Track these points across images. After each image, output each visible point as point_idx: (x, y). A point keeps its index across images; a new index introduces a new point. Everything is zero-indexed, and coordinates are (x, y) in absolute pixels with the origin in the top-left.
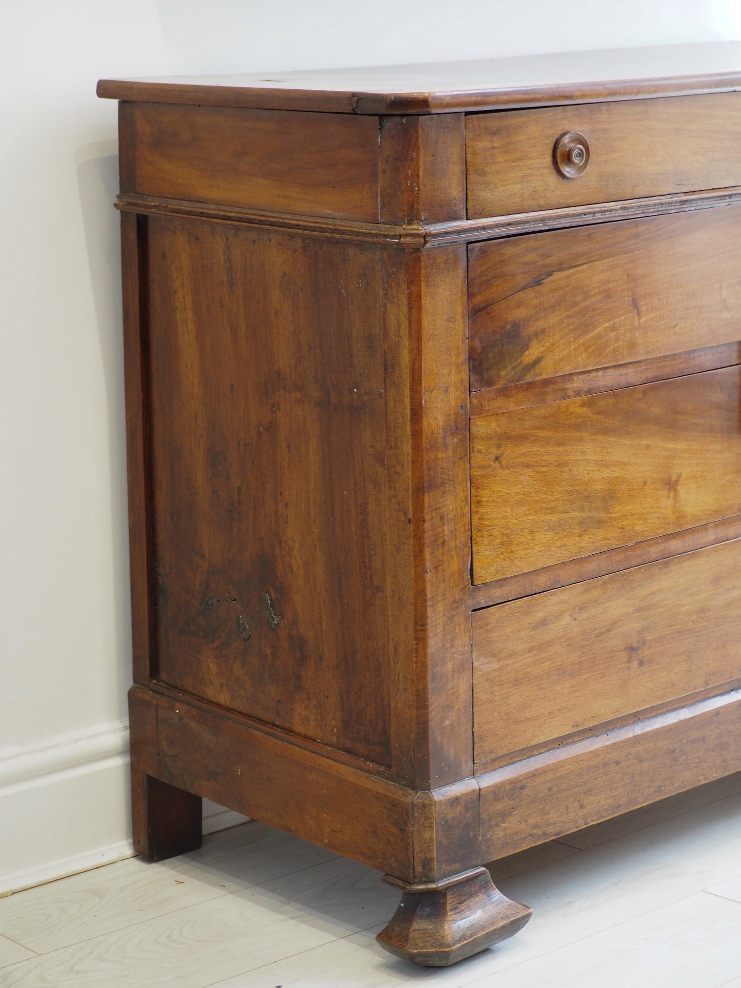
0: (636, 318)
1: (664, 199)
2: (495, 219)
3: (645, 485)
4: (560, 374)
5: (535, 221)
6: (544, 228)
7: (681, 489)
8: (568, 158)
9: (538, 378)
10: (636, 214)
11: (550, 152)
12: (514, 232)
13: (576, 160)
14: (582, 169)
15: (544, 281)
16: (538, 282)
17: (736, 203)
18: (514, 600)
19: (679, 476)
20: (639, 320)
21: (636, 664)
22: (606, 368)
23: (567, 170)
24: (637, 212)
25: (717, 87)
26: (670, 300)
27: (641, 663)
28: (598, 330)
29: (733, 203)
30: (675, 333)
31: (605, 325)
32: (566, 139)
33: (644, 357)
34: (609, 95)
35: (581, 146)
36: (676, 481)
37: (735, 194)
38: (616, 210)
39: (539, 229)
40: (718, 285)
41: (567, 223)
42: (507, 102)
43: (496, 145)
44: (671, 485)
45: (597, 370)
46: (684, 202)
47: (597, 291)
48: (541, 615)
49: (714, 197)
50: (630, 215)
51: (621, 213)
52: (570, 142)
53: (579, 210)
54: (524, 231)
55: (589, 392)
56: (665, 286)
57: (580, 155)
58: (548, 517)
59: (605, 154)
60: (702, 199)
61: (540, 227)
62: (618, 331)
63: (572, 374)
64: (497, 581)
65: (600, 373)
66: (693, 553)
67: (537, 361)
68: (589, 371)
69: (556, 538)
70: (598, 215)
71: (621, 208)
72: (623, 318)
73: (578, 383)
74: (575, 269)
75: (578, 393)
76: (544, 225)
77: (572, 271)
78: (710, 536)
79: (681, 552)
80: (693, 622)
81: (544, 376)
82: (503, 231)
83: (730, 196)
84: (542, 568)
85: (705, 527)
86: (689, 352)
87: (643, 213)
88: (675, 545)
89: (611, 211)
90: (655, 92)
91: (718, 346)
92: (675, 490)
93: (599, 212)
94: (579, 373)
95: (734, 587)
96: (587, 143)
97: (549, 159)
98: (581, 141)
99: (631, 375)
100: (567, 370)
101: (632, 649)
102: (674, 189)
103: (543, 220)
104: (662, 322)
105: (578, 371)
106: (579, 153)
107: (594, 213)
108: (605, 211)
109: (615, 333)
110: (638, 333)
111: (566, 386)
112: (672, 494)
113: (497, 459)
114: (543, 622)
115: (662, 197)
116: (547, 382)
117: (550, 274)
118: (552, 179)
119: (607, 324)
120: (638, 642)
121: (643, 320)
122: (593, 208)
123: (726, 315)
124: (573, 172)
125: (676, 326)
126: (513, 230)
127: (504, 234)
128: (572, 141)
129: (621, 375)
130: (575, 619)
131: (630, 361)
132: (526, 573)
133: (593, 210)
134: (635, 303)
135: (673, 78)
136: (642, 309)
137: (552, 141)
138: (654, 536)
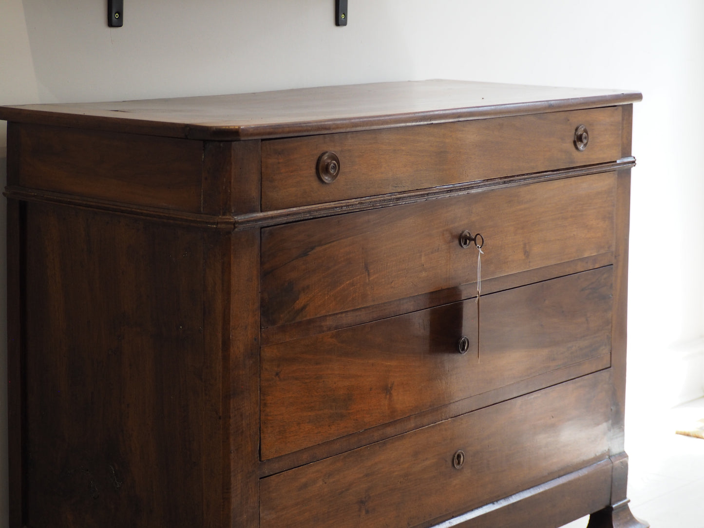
0: (367, 277)
1: (386, 197)
2: (279, 212)
3: (371, 390)
4: (318, 316)
5: (305, 212)
6: (309, 218)
7: (394, 393)
8: (326, 170)
9: (305, 319)
10: (368, 207)
11: (314, 166)
12: (291, 221)
13: (332, 172)
14: (334, 177)
15: (310, 253)
16: (305, 254)
17: (431, 199)
18: (287, 470)
19: (393, 384)
20: (369, 279)
21: (364, 512)
22: (347, 312)
23: (326, 178)
24: (369, 206)
25: (421, 121)
26: (389, 264)
27: (367, 512)
28: (343, 286)
29: (429, 199)
30: (392, 287)
31: (347, 283)
32: (325, 157)
33: (372, 304)
34: (353, 127)
35: (335, 162)
36: (391, 388)
37: (432, 193)
38: (356, 204)
39: (307, 218)
40: (418, 254)
41: (325, 214)
42: (289, 132)
43: (281, 161)
44: (387, 390)
45: (342, 313)
46: (398, 199)
47: (343, 259)
48: (304, 480)
49: (417, 195)
50: (365, 208)
51: (359, 206)
52: (327, 159)
53: (332, 204)
54: (297, 219)
55: (336, 328)
56: (385, 255)
57: (334, 167)
58: (310, 414)
59: (349, 167)
60: (410, 196)
61: (308, 216)
62: (355, 287)
63: (326, 316)
64: (276, 458)
65: (344, 315)
66: (401, 436)
67: (304, 307)
68: (337, 314)
69: (314, 428)
70: (344, 208)
71: (359, 203)
72: (358, 277)
73: (329, 322)
74: (330, 245)
75: (329, 329)
76: (310, 215)
77: (327, 246)
78: (412, 424)
79: (393, 435)
80: (400, 483)
81: (308, 318)
82: (285, 220)
83: (428, 194)
84: (305, 449)
85: (408, 418)
86: (400, 300)
87: (373, 206)
88: (390, 431)
89: (353, 205)
90: (382, 124)
91: (418, 295)
92: (391, 394)
93: (345, 206)
94: (330, 315)
95: (427, 459)
96: (338, 160)
97: (313, 171)
98: (334, 157)
99: (363, 316)
100: (323, 313)
101: (362, 502)
102: (393, 189)
103: (309, 212)
104: (383, 280)
105: (330, 314)
106: (333, 167)
107: (342, 207)
108: (349, 206)
109: (353, 287)
110: (368, 288)
111: (322, 324)
112: (388, 396)
113: (277, 374)
114: (305, 486)
115: (385, 196)
116: (310, 322)
117: (313, 248)
118: (315, 184)
119: (349, 282)
120: (365, 498)
121: (371, 278)
122: (342, 203)
123: (424, 274)
124: (329, 179)
125: (392, 283)
126: (291, 219)
127: (285, 222)
128: (329, 158)
129: (357, 316)
130: (326, 483)
131: (363, 306)
132: (294, 452)
133: (341, 205)
134: (366, 268)
135: (394, 115)
136: (371, 271)
137: (316, 158)
138: (376, 424)
